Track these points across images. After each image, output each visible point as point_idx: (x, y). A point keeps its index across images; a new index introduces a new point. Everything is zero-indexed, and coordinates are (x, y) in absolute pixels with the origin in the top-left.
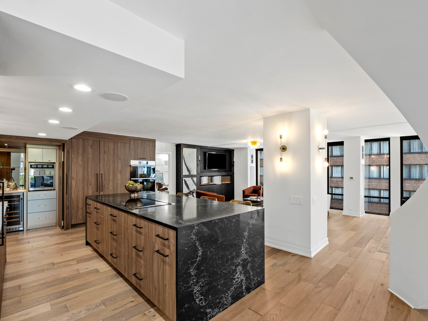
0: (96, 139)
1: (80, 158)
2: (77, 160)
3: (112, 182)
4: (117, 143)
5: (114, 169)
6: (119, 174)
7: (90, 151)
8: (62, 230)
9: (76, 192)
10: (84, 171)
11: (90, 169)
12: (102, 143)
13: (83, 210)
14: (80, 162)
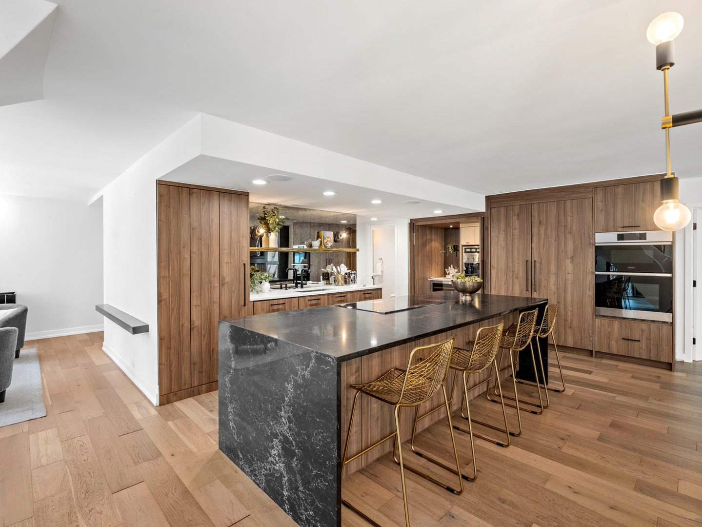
0: (525, 203)
1: (502, 236)
2: (498, 239)
3: (554, 276)
4: (565, 202)
5: (558, 253)
6: (568, 261)
7: (516, 223)
10: (507, 257)
11: (516, 253)
12: (535, 207)
14: (503, 242)
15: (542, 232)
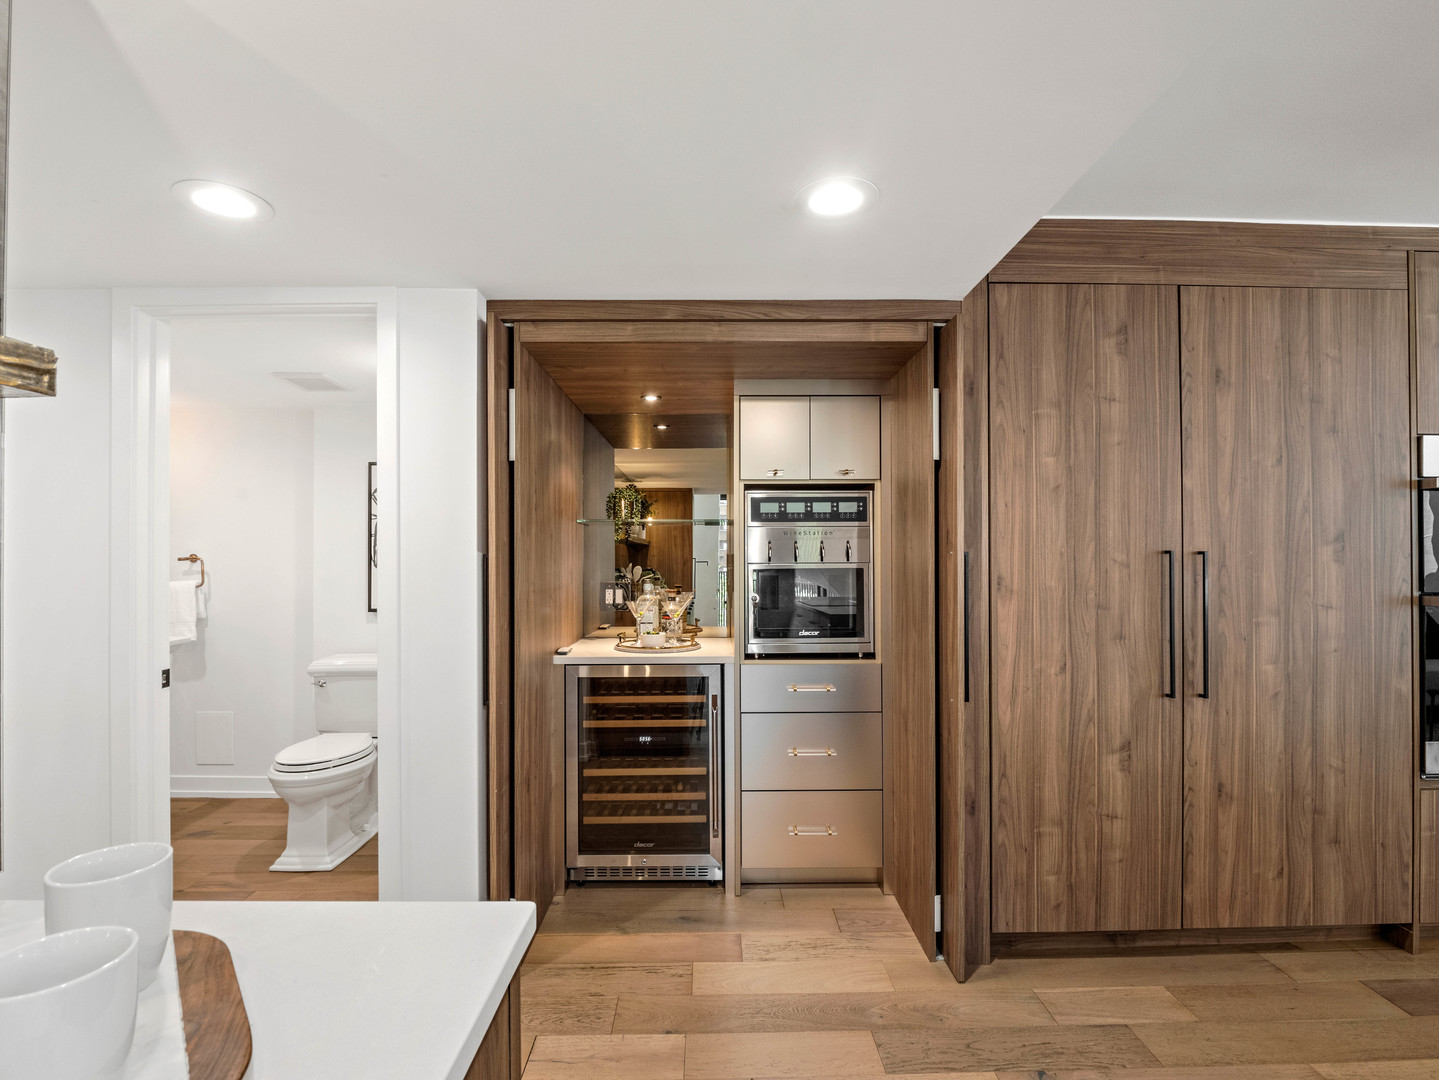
0: (1150, 278)
1: (1048, 430)
2: (1028, 448)
3: (1274, 620)
4: (1310, 298)
5: (1289, 514)
6: (1327, 553)
7: (1114, 370)
8: (932, 959)
9: (1020, 690)
10: (1073, 533)
11: (1113, 514)
12: (1193, 300)
13: (1070, 834)
14: (1050, 460)
15: (1227, 423)
